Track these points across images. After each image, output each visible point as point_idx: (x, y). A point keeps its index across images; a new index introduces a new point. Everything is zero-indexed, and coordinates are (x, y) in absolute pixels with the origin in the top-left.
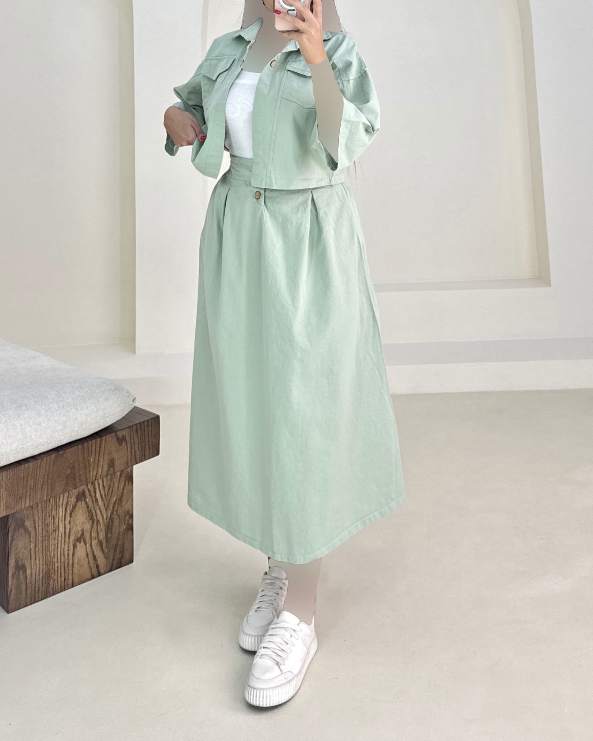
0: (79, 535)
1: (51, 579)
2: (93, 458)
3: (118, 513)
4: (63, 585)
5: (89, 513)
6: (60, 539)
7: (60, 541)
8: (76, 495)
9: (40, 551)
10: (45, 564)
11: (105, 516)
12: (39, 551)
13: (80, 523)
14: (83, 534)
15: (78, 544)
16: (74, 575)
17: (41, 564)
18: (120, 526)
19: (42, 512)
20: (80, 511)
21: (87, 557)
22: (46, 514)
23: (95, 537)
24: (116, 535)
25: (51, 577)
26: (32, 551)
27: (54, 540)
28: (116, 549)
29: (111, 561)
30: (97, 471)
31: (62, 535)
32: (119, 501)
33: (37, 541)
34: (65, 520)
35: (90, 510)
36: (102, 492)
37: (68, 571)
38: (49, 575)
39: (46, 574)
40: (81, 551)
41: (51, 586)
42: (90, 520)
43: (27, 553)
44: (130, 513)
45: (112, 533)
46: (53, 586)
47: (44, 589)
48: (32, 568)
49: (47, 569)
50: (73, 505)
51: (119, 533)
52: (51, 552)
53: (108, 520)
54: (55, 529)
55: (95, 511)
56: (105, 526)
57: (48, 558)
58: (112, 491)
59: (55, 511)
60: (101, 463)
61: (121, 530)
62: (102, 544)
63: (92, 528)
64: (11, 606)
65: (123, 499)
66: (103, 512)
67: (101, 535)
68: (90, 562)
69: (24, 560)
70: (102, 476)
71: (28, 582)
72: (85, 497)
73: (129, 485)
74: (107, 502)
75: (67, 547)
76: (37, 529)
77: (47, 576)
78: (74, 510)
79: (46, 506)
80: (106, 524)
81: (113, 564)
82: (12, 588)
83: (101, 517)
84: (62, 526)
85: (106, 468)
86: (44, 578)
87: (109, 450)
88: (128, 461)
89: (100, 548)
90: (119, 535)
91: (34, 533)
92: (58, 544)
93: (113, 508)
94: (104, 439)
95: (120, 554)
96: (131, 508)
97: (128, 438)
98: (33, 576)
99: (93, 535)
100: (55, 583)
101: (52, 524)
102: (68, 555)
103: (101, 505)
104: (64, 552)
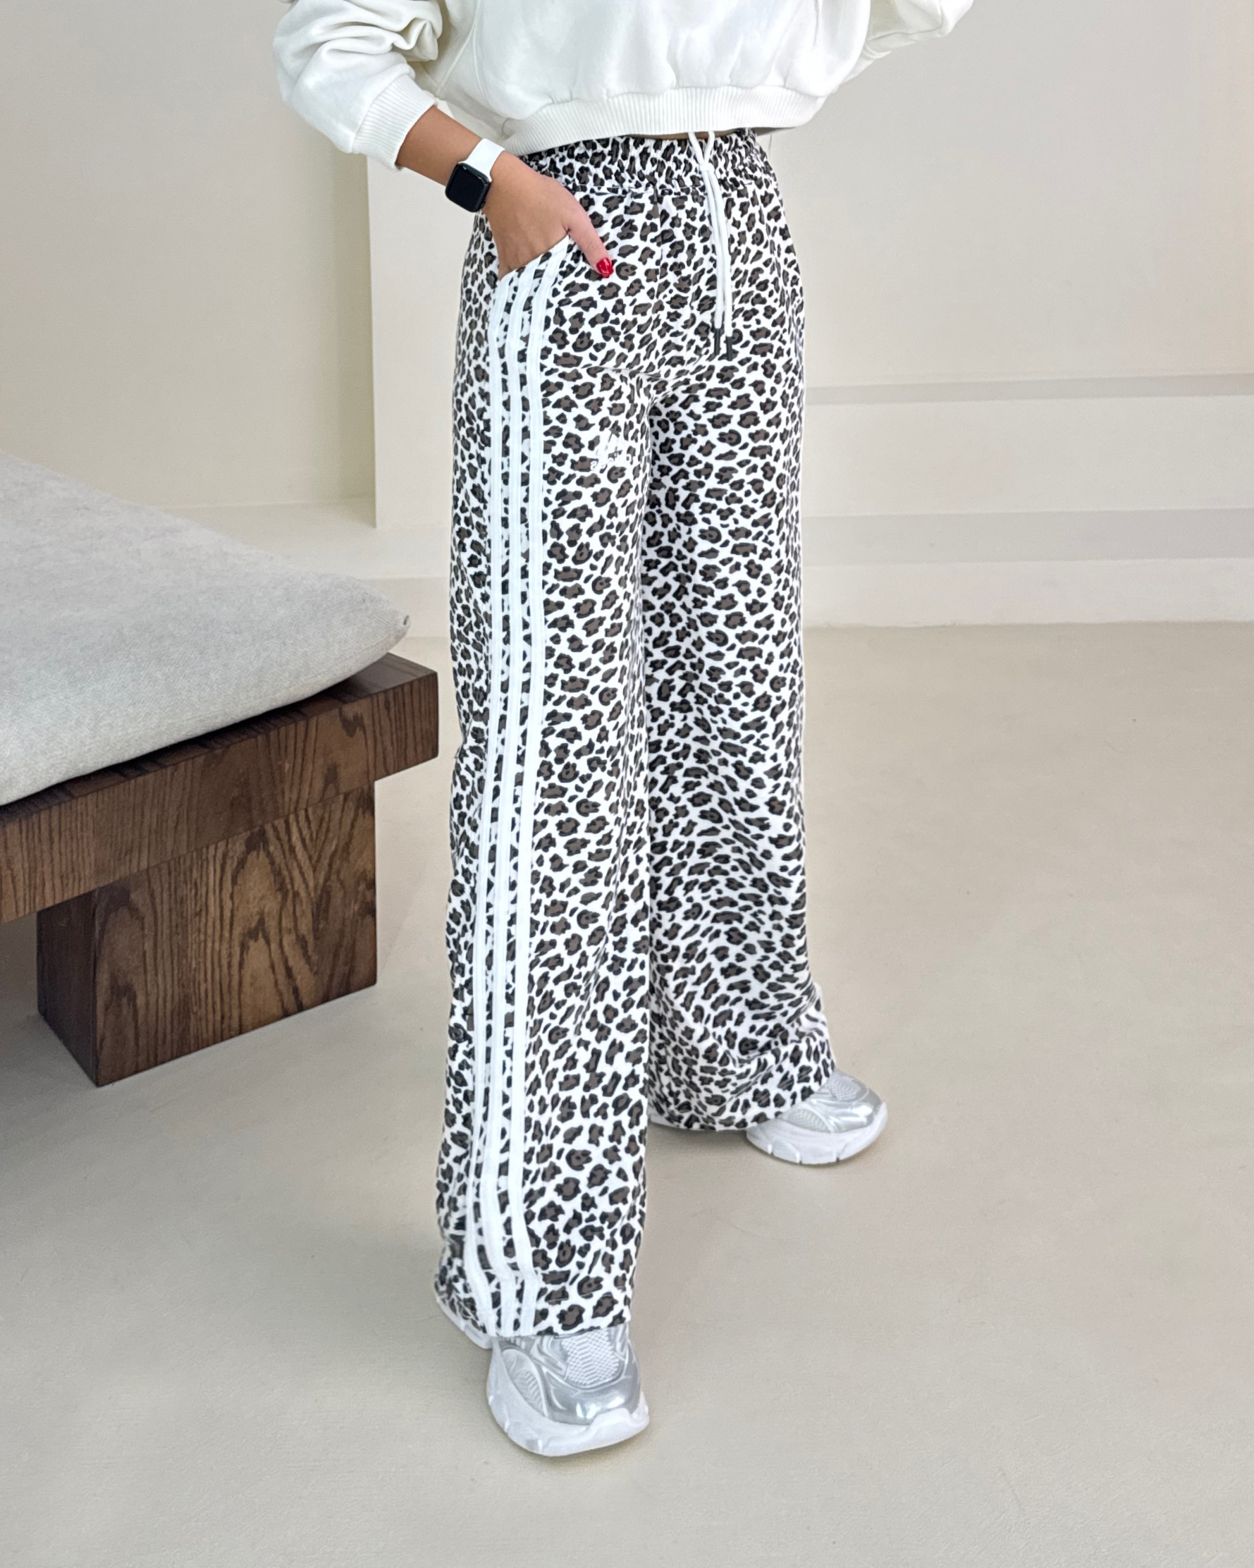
0: (253, 925)
1: (192, 1015)
2: (289, 763)
3: (342, 877)
4: (220, 1031)
5: (275, 876)
6: (210, 931)
7: (211, 935)
8: (246, 837)
9: (165, 956)
10: (179, 981)
11: (311, 884)
12: (162, 957)
13: (255, 899)
14: (261, 922)
15: (252, 943)
16: (243, 1009)
17: (169, 986)
18: (345, 904)
19: (170, 874)
20: (256, 872)
21: (271, 971)
22: (178, 878)
23: (291, 929)
24: (338, 925)
25: (191, 1012)
26: (147, 956)
27: (197, 933)
28: (336, 955)
29: (326, 979)
30: (300, 790)
31: (214, 921)
32: (342, 851)
33: (159, 935)
34: (221, 890)
35: (277, 869)
36: (305, 832)
37: (230, 1000)
38: (186, 1008)
39: (179, 1004)
40: (258, 956)
41: (192, 1031)
42: (279, 892)
43: (136, 963)
44: (369, 876)
45: (327, 919)
46: (196, 1030)
47: (176, 1037)
48: (149, 991)
49: (182, 995)
50: (238, 858)
51: (344, 919)
52: (191, 958)
53: (319, 892)
54: (198, 909)
55: (290, 872)
56: (313, 905)
57: (184, 972)
58: (328, 830)
59: (197, 872)
60: (308, 774)
61: (349, 916)
62: (306, 943)
63: (281, 909)
64: (102, 1072)
65: (352, 846)
66: (306, 875)
67: (304, 925)
68: (280, 982)
69: (129, 976)
71: (139, 1021)
72: (266, 843)
73: (365, 816)
74: (317, 855)
75: (227, 949)
76: (159, 910)
77: (184, 1009)
78: (242, 870)
80: (314, 901)
81: (329, 987)
82: (103, 1033)
83: (303, 886)
84: (215, 904)
85: (319, 784)
86: (175, 1014)
87: (325, 745)
88: (368, 769)
89: (301, 952)
90: (344, 924)
91: (152, 918)
92: (205, 941)
93: (330, 865)
94: (313, 722)
95: (346, 964)
96: (369, 867)
97: (367, 721)
98: (153, 1010)
99: (284, 924)
100: (201, 1025)
101: (191, 900)
102: (230, 965)
103: (303, 860)
104: (220, 959)
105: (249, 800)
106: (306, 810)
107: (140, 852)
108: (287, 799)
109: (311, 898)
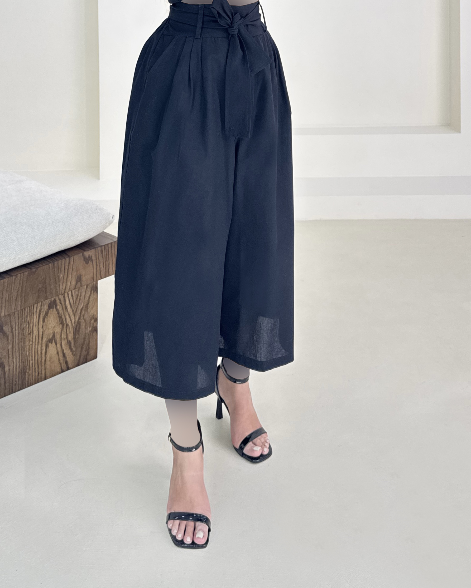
0: (51, 337)
1: (26, 374)
2: (62, 274)
3: (85, 318)
4: (37, 379)
5: (59, 318)
6: (34, 341)
7: (34, 342)
8: (48, 303)
9: (17, 351)
10: (22, 360)
11: (73, 321)
12: (15, 351)
13: (51, 328)
14: (54, 336)
15: (50, 345)
16: (46, 370)
17: (18, 362)
18: (86, 328)
19: (19, 319)
20: (52, 317)
21: (57, 355)
22: (22, 321)
23: (65, 339)
24: (83, 336)
25: (26, 372)
26: (10, 351)
27: (29, 341)
28: (82, 348)
29: (78, 357)
30: (66, 285)
31: (36, 337)
32: (85, 307)
33: (14, 343)
34: (38, 324)
35: (60, 315)
36: (71, 301)
37: (42, 366)
38: (24, 371)
39: (22, 369)
40: (52, 349)
41: (26, 379)
42: (60, 325)
43: (5, 354)
44: (95, 317)
45: (79, 334)
46: (28, 379)
47: (20, 382)
48: (10, 365)
49: (23, 365)
50: (45, 312)
52: (27, 351)
53: (76, 324)
54: (29, 332)
55: (65, 317)
56: (74, 328)
57: (24, 356)
58: (80, 299)
59: (29, 317)
60: (69, 279)
61: (87, 332)
62: (71, 343)
63: (61, 331)
65: (89, 306)
66: (71, 318)
67: (70, 337)
68: (60, 359)
69: (3, 359)
70: (71, 289)
71: (6, 376)
72: (56, 306)
73: (94, 294)
74: (75, 309)
75: (40, 347)
76: (14, 332)
78: (47, 317)
79: (22, 313)
80: (74, 327)
81: (79, 360)
83: (70, 322)
84: (36, 330)
85: (74, 283)
86: (20, 373)
87: (77, 268)
88: (94, 276)
89: (69, 347)
91: (12, 336)
92: (32, 344)
93: (81, 313)
94: (72, 258)
95: (86, 351)
96: (95, 313)
97: (94, 258)
98: (11, 372)
99: (62, 337)
100: (30, 377)
101: (27, 329)
102: (41, 353)
103: (70, 311)
104: (38, 351)
108: (61, 288)
109: (73, 326)
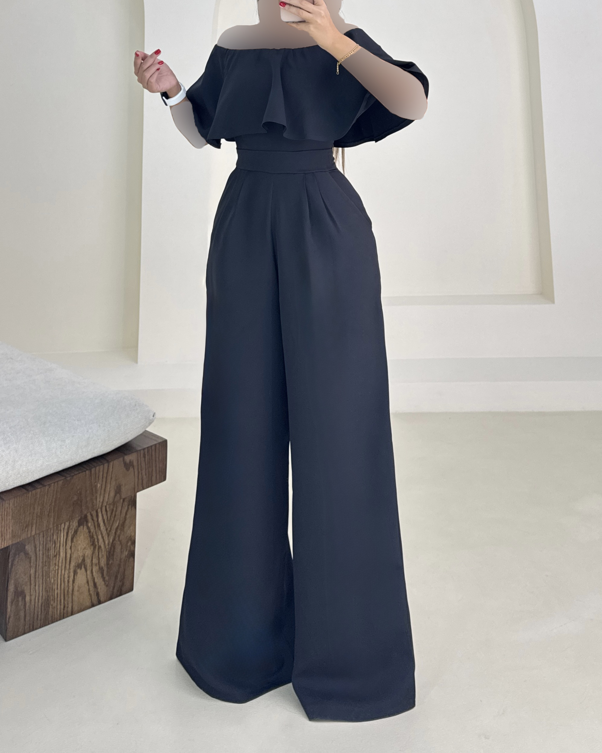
0: (80, 561)
1: (50, 606)
2: (100, 484)
3: (120, 539)
4: (62, 614)
5: (90, 538)
6: (60, 565)
7: (61, 567)
8: (78, 519)
9: (40, 576)
10: (45, 589)
11: (107, 542)
12: (38, 577)
13: (81, 549)
14: (84, 560)
15: (79, 571)
16: (74, 603)
17: (41, 591)
18: (121, 552)
19: (43, 537)
20: (82, 537)
21: (87, 584)
22: (47, 539)
23: (97, 564)
24: (118, 562)
25: (50, 604)
26: (32, 577)
27: (54, 566)
28: (116, 577)
29: (112, 588)
30: (104, 497)
31: (62, 561)
32: (121, 526)
33: (38, 566)
34: (66, 545)
35: (92, 535)
36: (105, 517)
37: (68, 598)
38: (48, 602)
39: (45, 600)
40: (82, 577)
41: (50, 613)
42: (92, 546)
43: (27, 580)
44: (133, 538)
45: (113, 559)
46: (52, 612)
47: (43, 617)
48: (32, 593)
49: (46, 596)
50: (74, 529)
51: (121, 559)
52: (51, 578)
53: (110, 546)
54: (55, 554)
55: (97, 537)
56: (107, 552)
57: (48, 584)
58: (115, 515)
59: (56, 536)
60: (108, 489)
61: (123, 557)
62: (103, 571)
63: (93, 554)
64: (9, 634)
65: (125, 524)
66: (104, 538)
67: (102, 562)
68: (91, 590)
69: (23, 586)
71: (27, 608)
72: (87, 522)
73: (132, 509)
74: (110, 528)
75: (67, 574)
76: (38, 554)
77: (47, 603)
78: (76, 535)
80: (108, 550)
81: (113, 592)
82: (10, 614)
83: (103, 543)
84: (63, 551)
85: (112, 494)
86: (43, 605)
87: (116, 476)
88: (135, 487)
89: (101, 575)
90: (120, 562)
91: (35, 558)
92: (58, 570)
93: (115, 533)
94: (111, 464)
95: (120, 581)
96: (133, 534)
97: (135, 464)
98: (33, 603)
99: (94, 562)
100: (54, 611)
101: (52, 549)
102: (68, 582)
103: (103, 530)
104: (64, 578)
105: (81, 502)
106: (106, 507)
107: (32, 527)
108: (98, 501)
109: (106, 549)
